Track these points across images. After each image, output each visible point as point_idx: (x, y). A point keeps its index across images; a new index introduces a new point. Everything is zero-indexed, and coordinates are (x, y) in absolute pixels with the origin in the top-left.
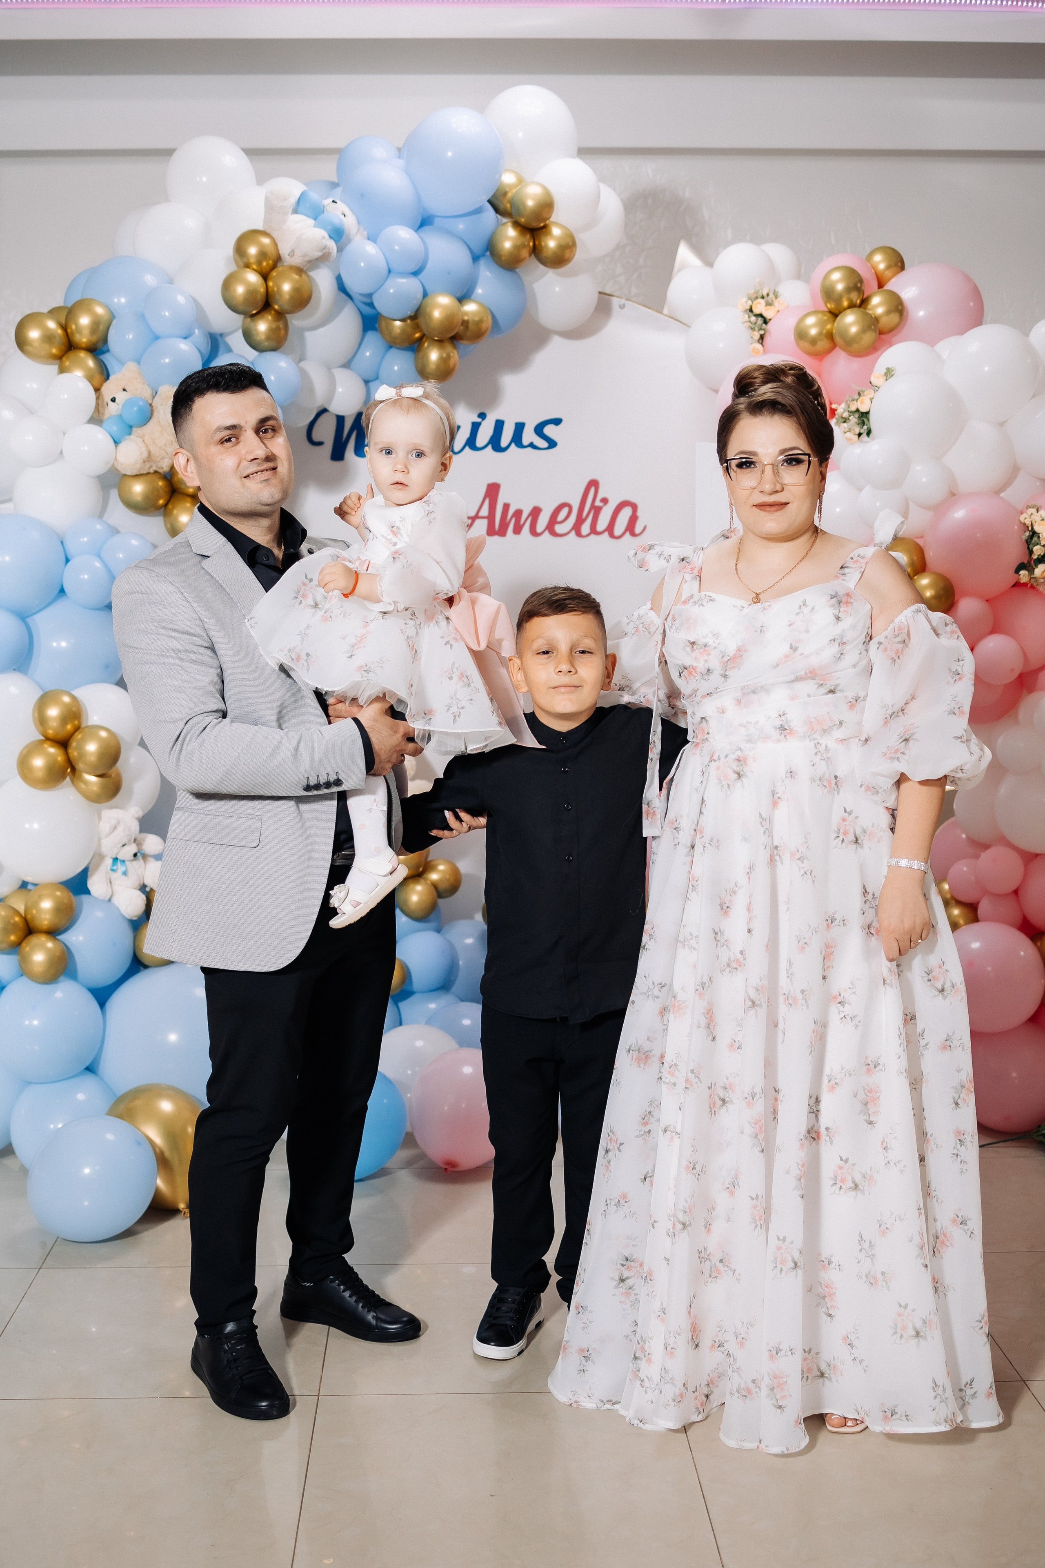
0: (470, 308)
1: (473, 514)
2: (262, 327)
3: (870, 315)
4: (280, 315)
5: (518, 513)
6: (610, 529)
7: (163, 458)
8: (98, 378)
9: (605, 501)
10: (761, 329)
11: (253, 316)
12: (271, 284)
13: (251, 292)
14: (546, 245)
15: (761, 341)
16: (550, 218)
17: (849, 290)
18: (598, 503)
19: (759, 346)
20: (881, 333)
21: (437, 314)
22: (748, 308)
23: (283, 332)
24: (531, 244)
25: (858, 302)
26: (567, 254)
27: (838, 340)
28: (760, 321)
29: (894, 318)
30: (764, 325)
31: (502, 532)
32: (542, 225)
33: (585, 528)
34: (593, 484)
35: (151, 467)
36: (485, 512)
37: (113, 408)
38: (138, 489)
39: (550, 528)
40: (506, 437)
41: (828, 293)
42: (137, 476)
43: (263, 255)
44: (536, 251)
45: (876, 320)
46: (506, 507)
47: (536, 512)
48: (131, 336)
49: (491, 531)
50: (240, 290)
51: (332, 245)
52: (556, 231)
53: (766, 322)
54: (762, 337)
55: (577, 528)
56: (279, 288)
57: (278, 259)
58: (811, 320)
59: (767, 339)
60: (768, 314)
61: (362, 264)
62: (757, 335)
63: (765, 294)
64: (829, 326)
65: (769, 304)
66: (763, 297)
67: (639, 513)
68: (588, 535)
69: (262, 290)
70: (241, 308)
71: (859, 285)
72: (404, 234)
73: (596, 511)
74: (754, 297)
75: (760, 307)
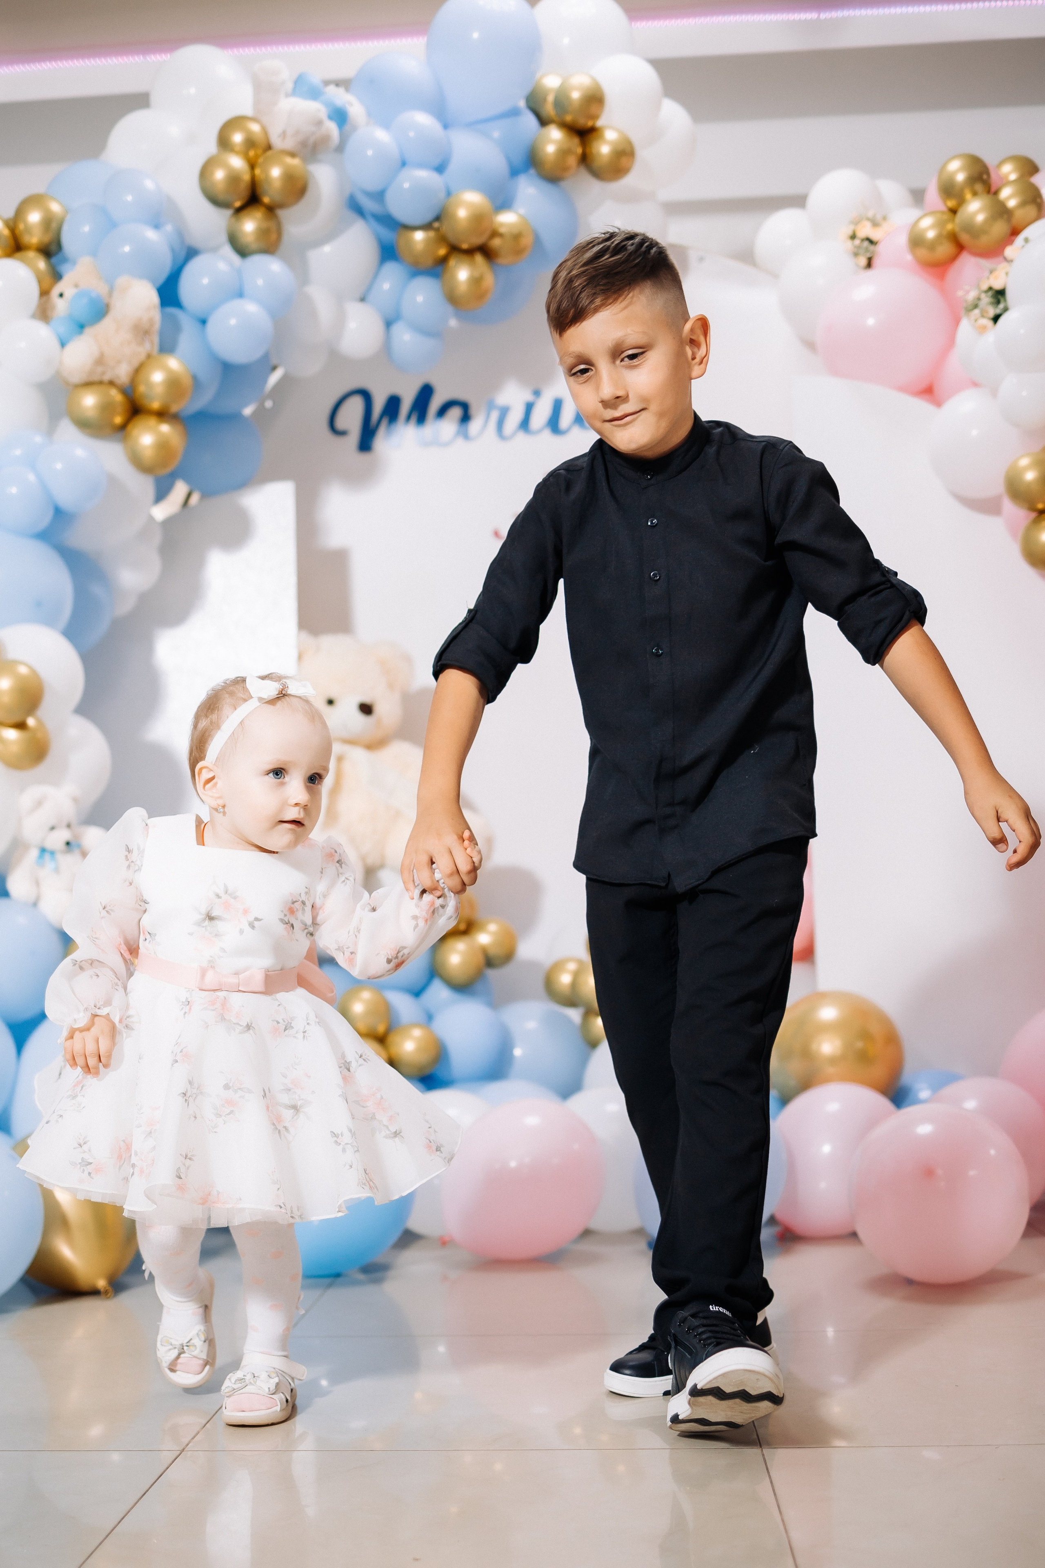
0: (507, 219)
2: (249, 226)
3: (999, 205)
4: (271, 210)
7: (119, 362)
8: (48, 280)
10: (865, 253)
11: (239, 211)
12: (257, 171)
13: (233, 179)
14: (598, 152)
15: (867, 266)
16: (598, 117)
17: (971, 180)
19: (864, 273)
21: (462, 213)
22: (850, 233)
23: (274, 236)
24: (579, 149)
26: (624, 163)
27: (962, 239)
28: (866, 243)
29: (1031, 210)
30: (870, 250)
32: (591, 125)
35: (103, 373)
37: (61, 307)
38: (89, 401)
41: (947, 191)
42: (88, 384)
43: (250, 142)
44: (585, 157)
45: (1009, 213)
48: (87, 229)
50: (219, 175)
51: (332, 128)
52: (610, 135)
53: (872, 244)
54: (869, 261)
56: (268, 177)
57: (269, 147)
58: (927, 223)
59: (875, 263)
60: (874, 236)
61: (370, 153)
62: (862, 259)
63: (870, 214)
64: (949, 226)
65: (875, 224)
66: (868, 220)
69: (247, 177)
70: (222, 197)
71: (984, 174)
72: (423, 119)
74: (857, 222)
75: (866, 230)
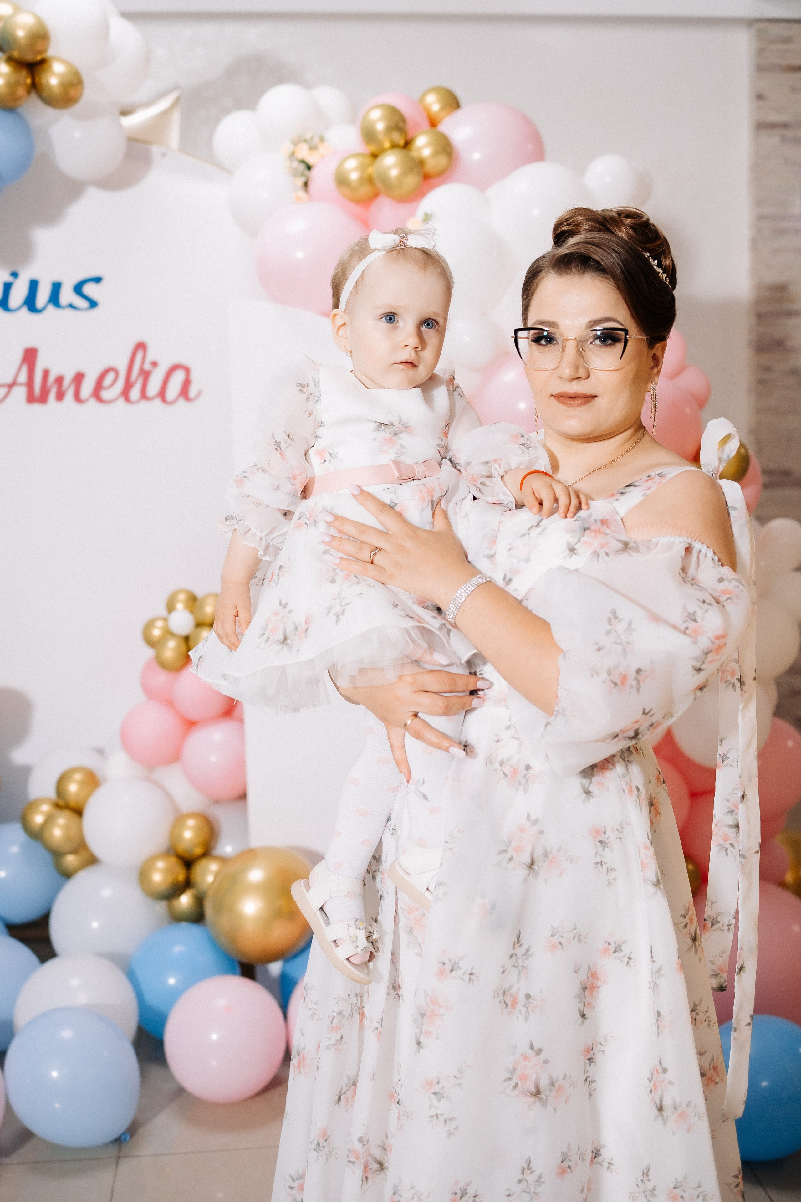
1: (9, 380)
3: (413, 159)
5: (60, 380)
6: (162, 394)
9: (154, 364)
10: (303, 175)
14: (48, 84)
15: (304, 188)
16: (46, 51)
17: (389, 130)
18: (147, 367)
19: (302, 194)
20: (427, 177)
22: (290, 153)
24: (29, 81)
25: (402, 142)
26: (72, 92)
27: (379, 185)
28: (302, 167)
29: (442, 161)
30: (307, 172)
31: (43, 399)
32: (39, 58)
33: (135, 393)
34: (141, 346)
36: (23, 377)
39: (96, 393)
40: (43, 296)
41: (369, 135)
44: (35, 87)
45: (421, 163)
46: (46, 373)
47: (79, 378)
49: (31, 399)
52: (58, 68)
53: (309, 168)
54: (306, 184)
55: (125, 393)
58: (351, 164)
59: (312, 186)
60: (311, 160)
62: (300, 181)
63: (308, 136)
64: (370, 170)
65: (313, 148)
66: (305, 141)
67: (194, 376)
68: (137, 402)
71: (401, 125)
73: (146, 375)
74: (296, 143)
75: (303, 152)
